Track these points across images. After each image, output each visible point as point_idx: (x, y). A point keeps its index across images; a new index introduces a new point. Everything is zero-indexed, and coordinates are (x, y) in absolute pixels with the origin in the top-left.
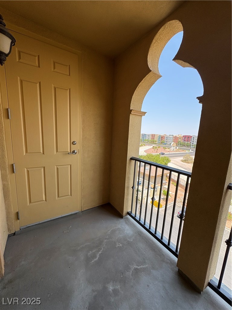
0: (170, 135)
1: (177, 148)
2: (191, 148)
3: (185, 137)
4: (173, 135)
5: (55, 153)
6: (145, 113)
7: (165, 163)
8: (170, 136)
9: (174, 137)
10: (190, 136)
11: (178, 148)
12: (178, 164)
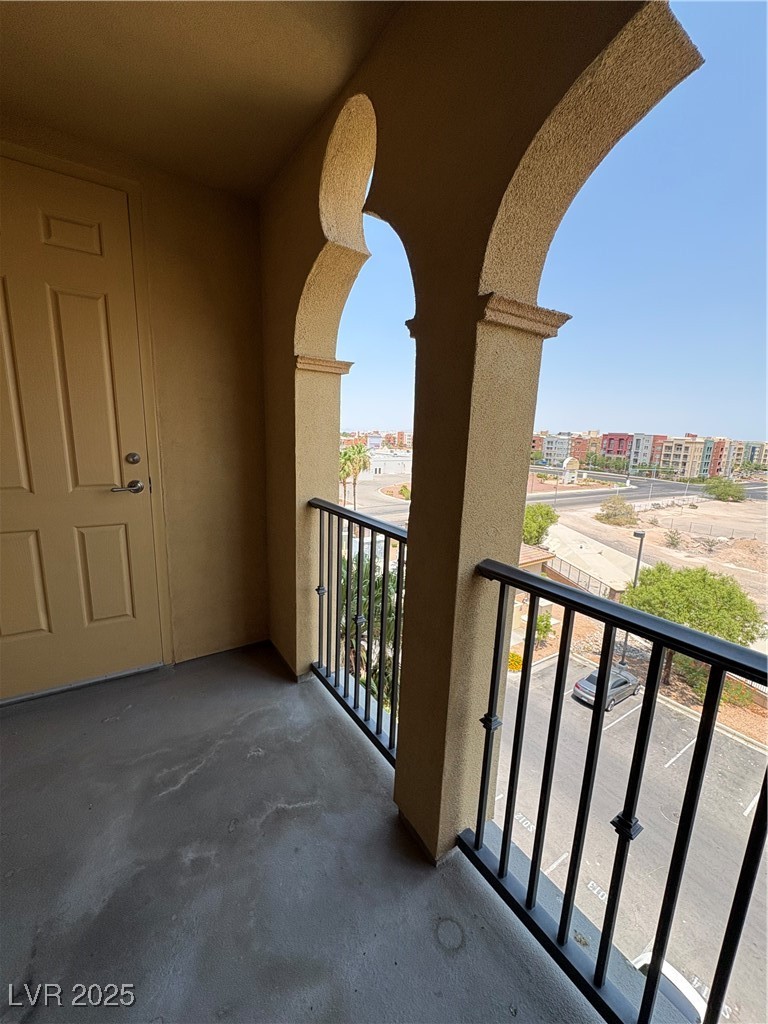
0: (560, 434)
1: (581, 476)
2: (628, 475)
3: (609, 438)
4: (569, 434)
5: (71, 490)
6: (348, 365)
7: (540, 527)
8: (561, 437)
9: (573, 441)
10: (626, 435)
11: (585, 475)
12: (583, 528)
